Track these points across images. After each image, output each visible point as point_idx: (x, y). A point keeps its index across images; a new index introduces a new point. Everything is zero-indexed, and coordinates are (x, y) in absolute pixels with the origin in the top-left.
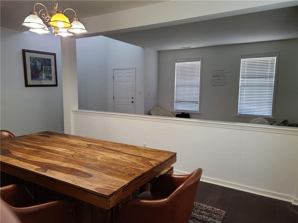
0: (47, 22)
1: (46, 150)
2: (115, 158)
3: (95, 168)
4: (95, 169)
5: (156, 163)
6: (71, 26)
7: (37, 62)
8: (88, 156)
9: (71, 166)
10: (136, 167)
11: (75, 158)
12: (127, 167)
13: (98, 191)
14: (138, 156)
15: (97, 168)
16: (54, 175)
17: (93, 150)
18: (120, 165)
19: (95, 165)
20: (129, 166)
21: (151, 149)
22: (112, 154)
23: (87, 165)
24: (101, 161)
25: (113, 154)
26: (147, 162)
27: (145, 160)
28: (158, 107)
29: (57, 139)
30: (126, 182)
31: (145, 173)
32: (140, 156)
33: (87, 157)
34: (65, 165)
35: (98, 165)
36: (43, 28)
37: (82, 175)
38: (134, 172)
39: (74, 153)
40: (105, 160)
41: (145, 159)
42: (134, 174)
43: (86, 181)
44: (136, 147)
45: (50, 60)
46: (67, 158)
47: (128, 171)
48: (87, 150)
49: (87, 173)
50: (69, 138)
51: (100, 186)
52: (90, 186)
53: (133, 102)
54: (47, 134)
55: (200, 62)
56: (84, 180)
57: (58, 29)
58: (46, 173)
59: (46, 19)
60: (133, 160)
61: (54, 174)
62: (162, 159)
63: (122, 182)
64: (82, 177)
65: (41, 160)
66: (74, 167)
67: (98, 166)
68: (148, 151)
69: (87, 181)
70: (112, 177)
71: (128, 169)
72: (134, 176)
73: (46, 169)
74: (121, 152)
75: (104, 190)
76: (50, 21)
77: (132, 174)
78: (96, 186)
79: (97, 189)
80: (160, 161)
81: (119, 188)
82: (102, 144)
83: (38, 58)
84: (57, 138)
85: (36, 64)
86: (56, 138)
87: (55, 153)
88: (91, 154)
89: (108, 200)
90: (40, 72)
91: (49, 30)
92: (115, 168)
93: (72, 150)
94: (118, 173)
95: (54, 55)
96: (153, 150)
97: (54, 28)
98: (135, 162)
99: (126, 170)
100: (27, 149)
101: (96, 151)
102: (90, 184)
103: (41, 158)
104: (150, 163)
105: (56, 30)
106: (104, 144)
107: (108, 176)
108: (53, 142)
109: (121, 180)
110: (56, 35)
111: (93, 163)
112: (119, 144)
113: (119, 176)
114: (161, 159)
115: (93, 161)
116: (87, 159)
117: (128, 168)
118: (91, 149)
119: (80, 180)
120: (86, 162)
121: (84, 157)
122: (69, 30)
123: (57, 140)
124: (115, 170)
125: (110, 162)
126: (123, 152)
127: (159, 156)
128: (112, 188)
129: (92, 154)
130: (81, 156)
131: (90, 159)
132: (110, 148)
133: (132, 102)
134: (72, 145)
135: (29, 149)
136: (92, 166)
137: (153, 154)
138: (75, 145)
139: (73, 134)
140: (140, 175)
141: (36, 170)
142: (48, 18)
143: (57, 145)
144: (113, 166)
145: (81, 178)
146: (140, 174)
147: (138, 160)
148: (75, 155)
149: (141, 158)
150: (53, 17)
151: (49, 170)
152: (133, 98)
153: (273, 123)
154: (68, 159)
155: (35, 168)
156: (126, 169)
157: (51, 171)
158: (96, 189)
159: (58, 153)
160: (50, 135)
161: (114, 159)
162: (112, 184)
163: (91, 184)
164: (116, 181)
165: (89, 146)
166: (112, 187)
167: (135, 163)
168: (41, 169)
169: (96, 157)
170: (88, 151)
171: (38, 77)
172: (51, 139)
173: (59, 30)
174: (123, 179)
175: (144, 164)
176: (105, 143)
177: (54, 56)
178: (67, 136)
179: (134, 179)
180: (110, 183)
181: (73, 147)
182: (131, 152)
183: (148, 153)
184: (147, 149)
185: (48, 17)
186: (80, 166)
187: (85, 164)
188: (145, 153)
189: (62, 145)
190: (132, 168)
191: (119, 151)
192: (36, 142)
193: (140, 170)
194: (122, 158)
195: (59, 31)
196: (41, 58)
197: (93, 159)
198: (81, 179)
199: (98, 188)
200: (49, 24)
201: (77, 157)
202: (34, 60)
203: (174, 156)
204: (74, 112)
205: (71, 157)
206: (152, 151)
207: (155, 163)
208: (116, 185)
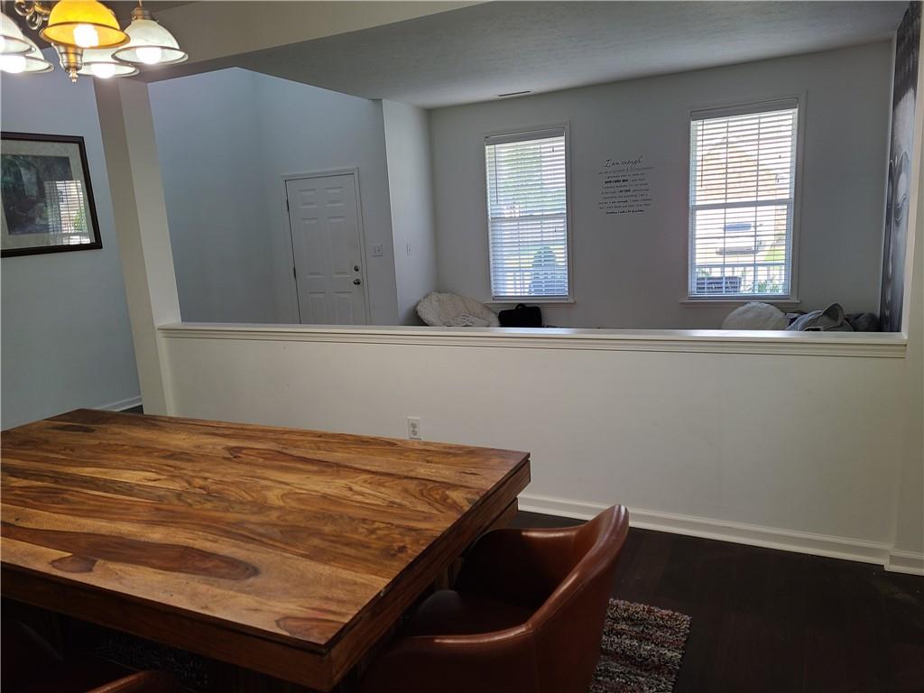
0: (35, 28)
1: (85, 482)
2: (329, 491)
3: (264, 540)
4: (263, 543)
5: (469, 496)
6: (127, 39)
7: (23, 171)
8: (234, 493)
9: (181, 537)
10: (405, 519)
11: (190, 505)
12: (375, 521)
13: (287, 630)
14: (407, 477)
15: (271, 539)
16: (122, 581)
17: (248, 468)
18: (350, 517)
19: (262, 524)
20: (382, 519)
21: (445, 447)
22: (316, 478)
23: (234, 531)
24: (280, 508)
25: (321, 478)
26: (438, 497)
27: (432, 491)
28: (440, 292)
29: (118, 437)
30: (380, 583)
31: (438, 539)
32: (412, 474)
33: (232, 499)
34: (157, 535)
35: (275, 525)
36: (23, 53)
37: (223, 571)
38: (401, 541)
39: (185, 484)
40: (294, 504)
41: (430, 485)
42: (402, 549)
43: (239, 591)
44: (394, 444)
45: (65, 161)
46: (163, 507)
47: (379, 539)
48: (229, 471)
49: (241, 562)
50: (161, 428)
51: (292, 607)
52: (256, 610)
53: (359, 283)
54: (84, 420)
55: (563, 138)
56: (231, 589)
57: (79, 52)
58: (91, 574)
59: (31, 18)
60: (389, 493)
61: (123, 578)
62: (488, 480)
63: (364, 584)
64: (223, 577)
65: (69, 522)
66: (190, 543)
67: (276, 530)
68: (437, 453)
69: (244, 592)
70: (327, 567)
71: (379, 529)
72: (401, 555)
73: (92, 558)
74: (346, 467)
75: (308, 624)
76: (45, 24)
77: (396, 548)
78: (277, 610)
79: (281, 623)
80: (483, 490)
81: (360, 608)
82: (275, 440)
83: (24, 156)
84: (119, 434)
85: (18, 176)
86: (115, 434)
87: (116, 492)
88: (245, 483)
89: (326, 658)
90: (34, 203)
91: (47, 59)
92: (335, 530)
93: (176, 473)
94: (347, 550)
95: (80, 141)
96: (451, 451)
97: (62, 50)
98: (398, 501)
99: (373, 536)
100: (17, 484)
101: (259, 472)
102: (256, 605)
103: (70, 518)
104: (449, 501)
105: (72, 57)
106: (284, 442)
107: (313, 563)
108: (108, 448)
109: (362, 577)
110: (73, 74)
111: (254, 518)
112: (334, 436)
113: (351, 562)
114: (483, 482)
115: (255, 509)
116: (234, 505)
117: (377, 525)
118: (239, 463)
119: (218, 591)
120: (231, 516)
121: (222, 499)
122: (120, 55)
123: (119, 440)
124: (335, 539)
125: (314, 509)
126: (351, 468)
127: (474, 471)
128: (334, 613)
129: (249, 485)
130: (209, 494)
131: (241, 503)
132: (307, 456)
133: (357, 283)
134: (173, 455)
135: (24, 483)
136: (252, 531)
137: (453, 464)
138: (183, 456)
139: (172, 412)
140: (424, 548)
141: (54, 567)
142: (36, 14)
143: (122, 461)
144: (326, 524)
145: (221, 581)
146: (423, 545)
147: (406, 491)
148: (188, 493)
149: (416, 482)
150: (53, 10)
151: (100, 562)
152: (357, 269)
153: (796, 315)
154: (165, 514)
155: (50, 561)
156: (372, 532)
157: (112, 566)
158: (277, 622)
159: (128, 489)
160: (94, 422)
161: (325, 497)
162: (329, 595)
163: (257, 601)
164: (345, 582)
165: (235, 454)
166: (334, 607)
167: (400, 506)
168: (72, 561)
169: (264, 492)
170: (233, 473)
171: (32, 220)
172: (99, 439)
173: (81, 55)
174: (367, 573)
175: (429, 504)
176: (286, 436)
177: (77, 145)
178: (154, 422)
179: (404, 566)
180: (323, 592)
181: (178, 463)
182: (380, 463)
183: (436, 463)
184: (432, 448)
185: (38, 9)
186: (210, 537)
187: (229, 524)
188: (428, 462)
189: (138, 459)
190: (392, 525)
191: (338, 465)
192: (45, 454)
193: (421, 529)
194: (351, 489)
195: (85, 59)
196: (35, 157)
197: (254, 503)
198: (219, 586)
199: (287, 618)
200: (42, 36)
201: (198, 499)
202: (12, 164)
203: (524, 465)
204: (169, 331)
205: (176, 502)
206: (448, 453)
207: (466, 499)
208: (345, 599)
